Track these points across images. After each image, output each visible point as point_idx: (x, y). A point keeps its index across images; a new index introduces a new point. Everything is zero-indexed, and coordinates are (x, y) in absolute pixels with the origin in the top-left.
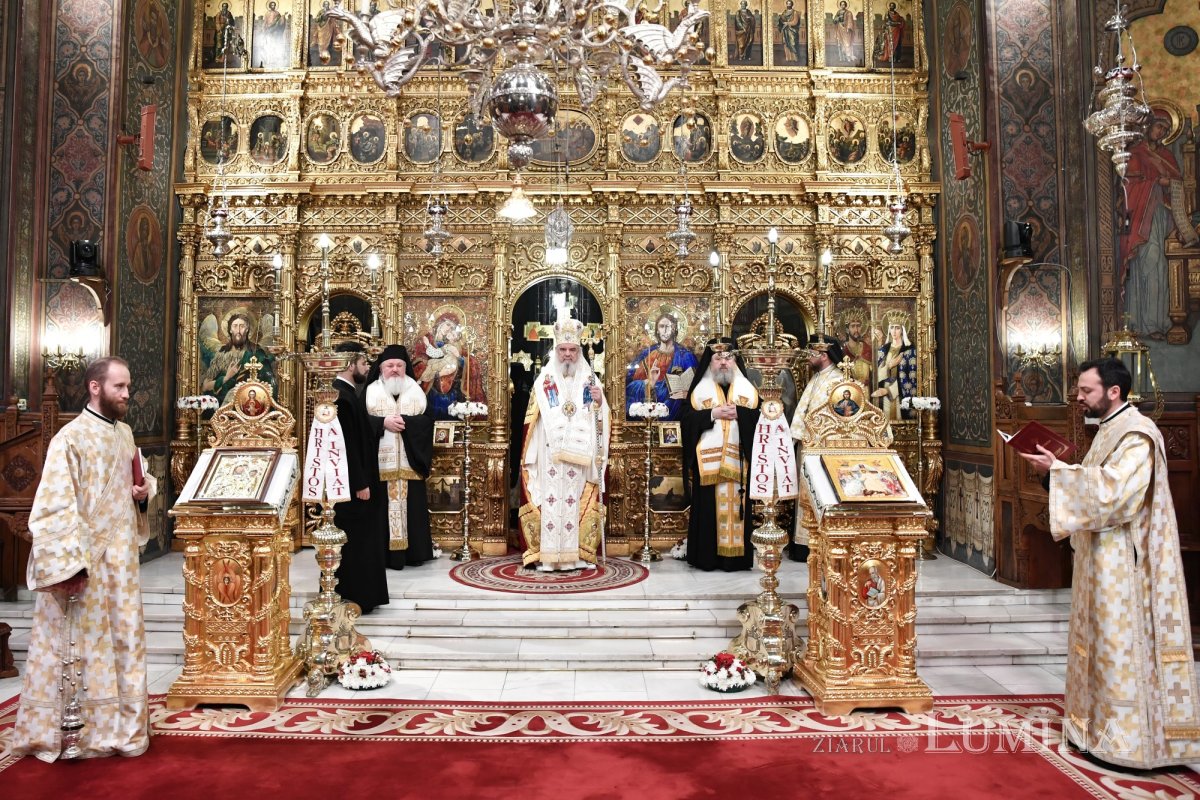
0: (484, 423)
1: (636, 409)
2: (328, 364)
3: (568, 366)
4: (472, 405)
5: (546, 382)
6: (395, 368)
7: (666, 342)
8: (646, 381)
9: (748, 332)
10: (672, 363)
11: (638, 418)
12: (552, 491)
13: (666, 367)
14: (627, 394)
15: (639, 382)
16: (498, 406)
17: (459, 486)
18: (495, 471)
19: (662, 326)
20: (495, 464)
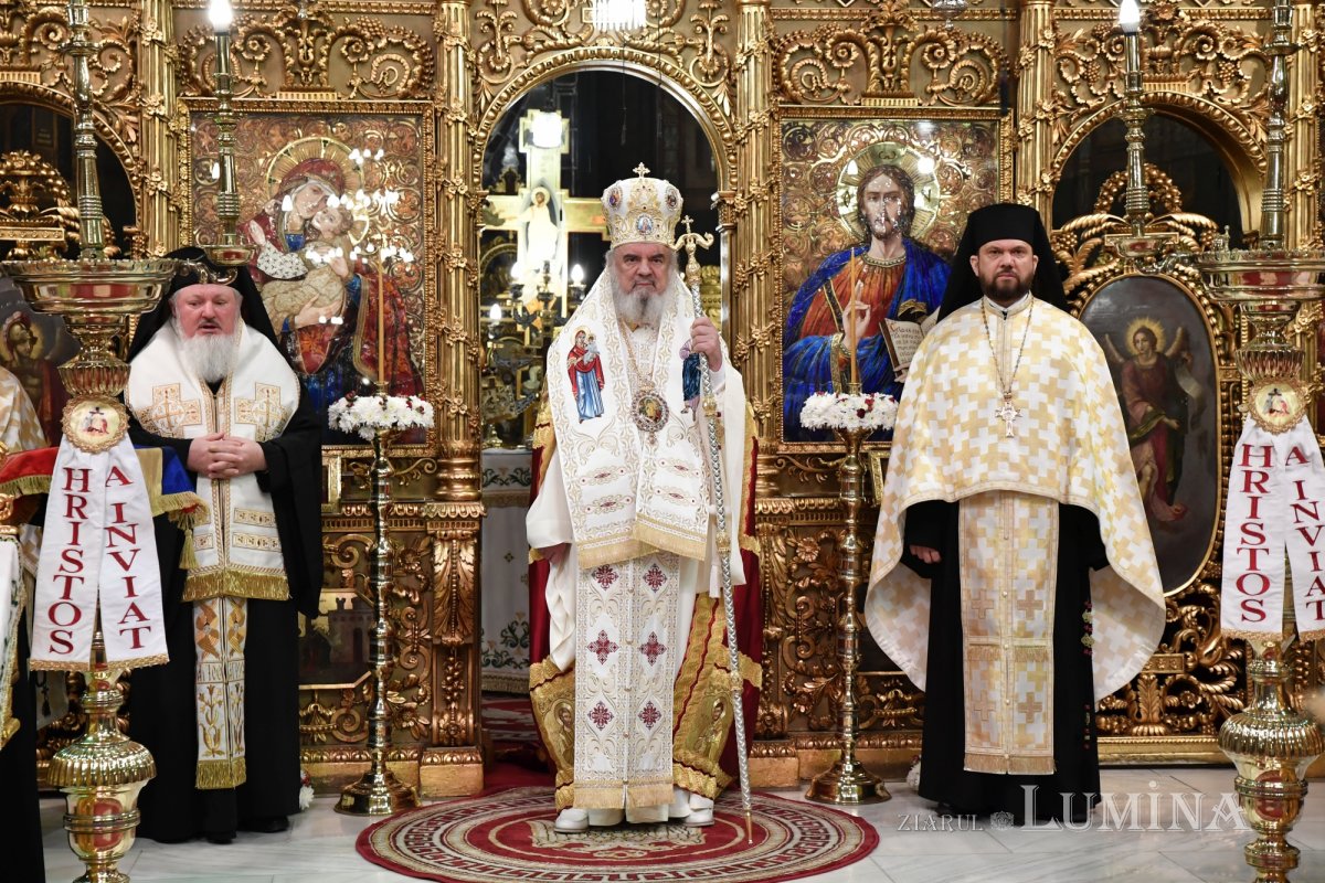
0: (416, 451)
1: (820, 409)
2: (103, 291)
3: (644, 301)
4: (397, 402)
5: (577, 352)
6: (208, 308)
7: (886, 238)
8: (835, 338)
9: (1091, 211)
10: (899, 292)
11: (824, 434)
12: (604, 622)
13: (886, 301)
14: (786, 373)
15: (816, 341)
16: (457, 404)
17: (354, 614)
18: (454, 574)
19: (876, 196)
20: (454, 556)
